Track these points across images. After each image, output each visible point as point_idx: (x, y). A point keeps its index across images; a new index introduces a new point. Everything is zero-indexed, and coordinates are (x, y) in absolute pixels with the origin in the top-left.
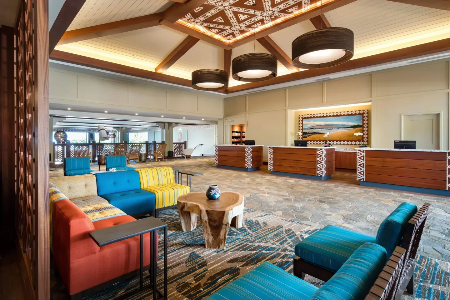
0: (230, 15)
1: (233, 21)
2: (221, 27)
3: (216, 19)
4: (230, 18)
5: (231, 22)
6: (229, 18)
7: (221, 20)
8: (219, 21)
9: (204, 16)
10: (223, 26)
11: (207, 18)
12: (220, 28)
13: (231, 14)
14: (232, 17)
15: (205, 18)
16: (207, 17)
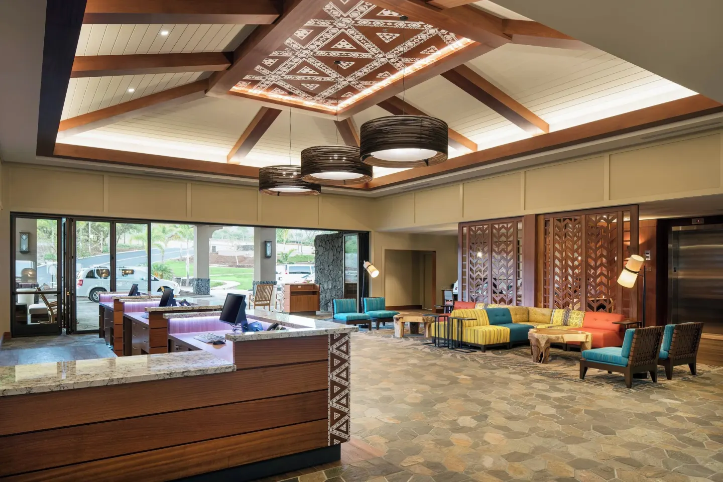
0: (369, 46)
1: (358, 37)
2: (378, 23)
3: (394, 38)
4: (367, 42)
5: (361, 35)
6: (369, 41)
7: (384, 37)
8: (388, 35)
9: (419, 41)
10: (375, 25)
11: (413, 38)
12: (381, 21)
13: (369, 49)
14: (364, 44)
15: (416, 43)
16: (413, 41)
